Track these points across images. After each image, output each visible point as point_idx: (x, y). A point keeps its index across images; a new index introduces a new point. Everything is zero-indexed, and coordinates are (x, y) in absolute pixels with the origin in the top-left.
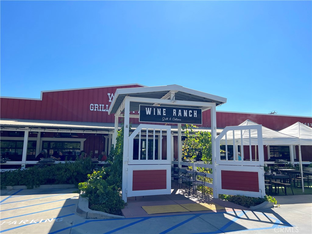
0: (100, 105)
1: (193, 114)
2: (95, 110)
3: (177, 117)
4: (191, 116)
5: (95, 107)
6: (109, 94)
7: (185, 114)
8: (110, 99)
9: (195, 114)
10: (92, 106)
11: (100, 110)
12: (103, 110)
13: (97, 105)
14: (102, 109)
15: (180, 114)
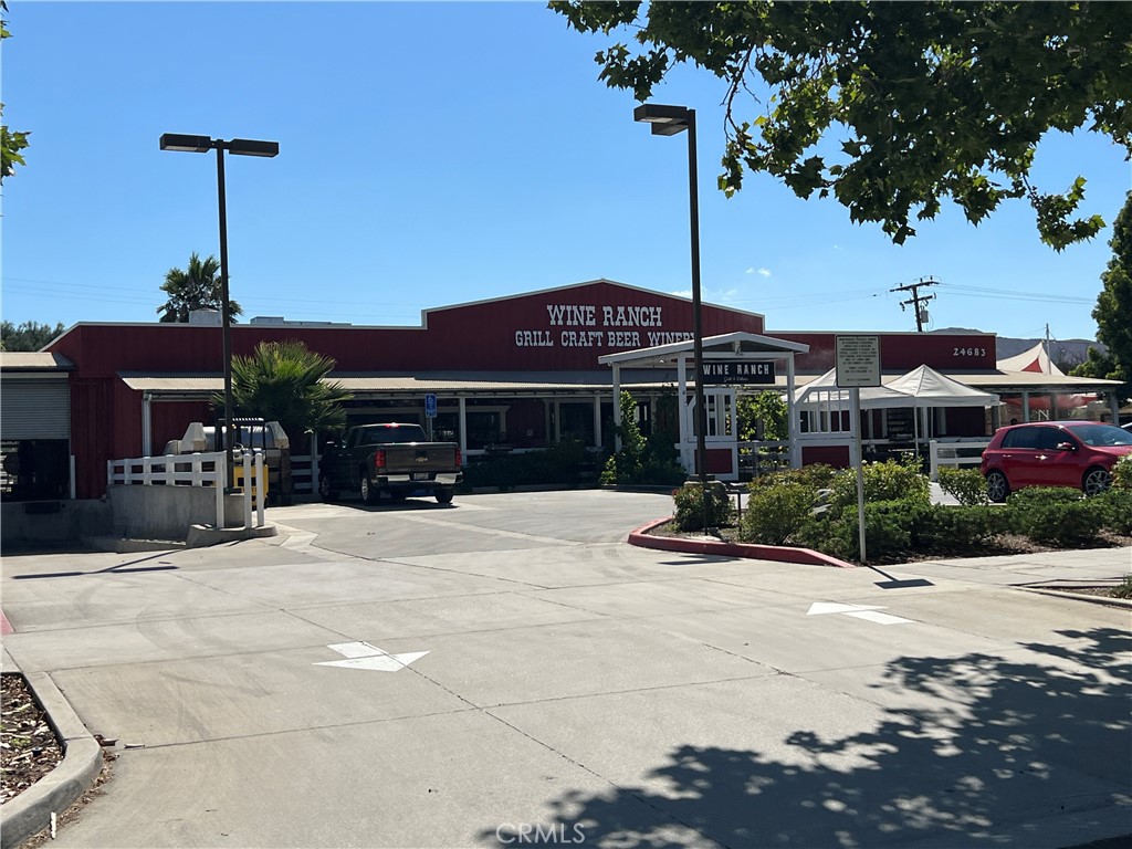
0: (535, 333)
1: (763, 369)
2: (526, 344)
3: (743, 375)
4: (760, 373)
5: (526, 339)
6: (549, 308)
7: (753, 371)
8: (553, 317)
9: (766, 369)
10: (519, 336)
11: (535, 344)
12: (541, 344)
13: (529, 333)
14: (538, 341)
15: (746, 371)
